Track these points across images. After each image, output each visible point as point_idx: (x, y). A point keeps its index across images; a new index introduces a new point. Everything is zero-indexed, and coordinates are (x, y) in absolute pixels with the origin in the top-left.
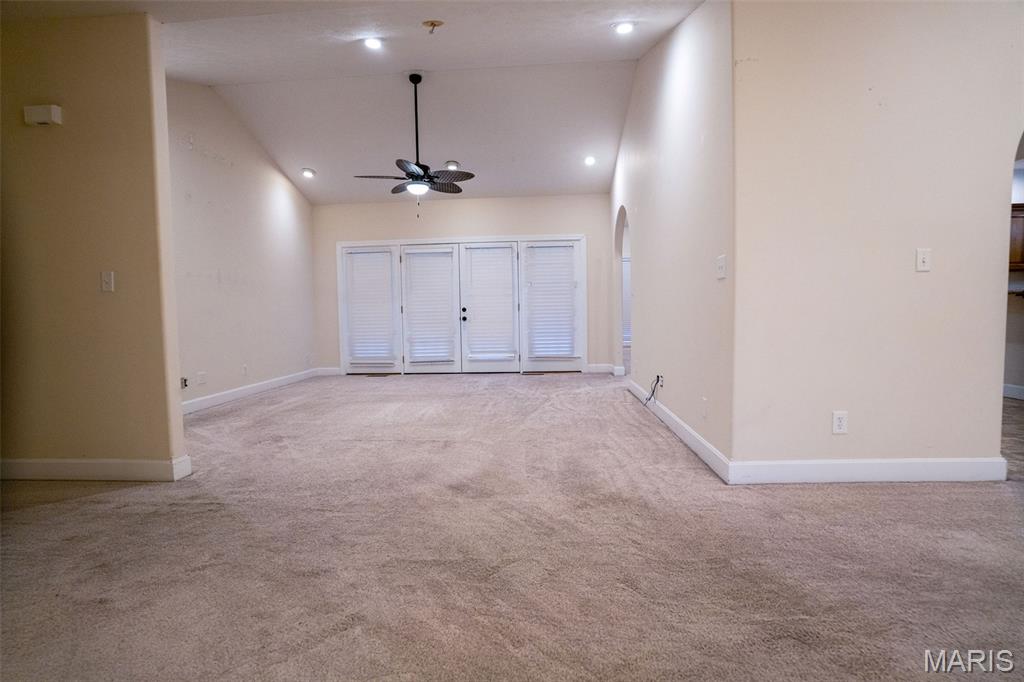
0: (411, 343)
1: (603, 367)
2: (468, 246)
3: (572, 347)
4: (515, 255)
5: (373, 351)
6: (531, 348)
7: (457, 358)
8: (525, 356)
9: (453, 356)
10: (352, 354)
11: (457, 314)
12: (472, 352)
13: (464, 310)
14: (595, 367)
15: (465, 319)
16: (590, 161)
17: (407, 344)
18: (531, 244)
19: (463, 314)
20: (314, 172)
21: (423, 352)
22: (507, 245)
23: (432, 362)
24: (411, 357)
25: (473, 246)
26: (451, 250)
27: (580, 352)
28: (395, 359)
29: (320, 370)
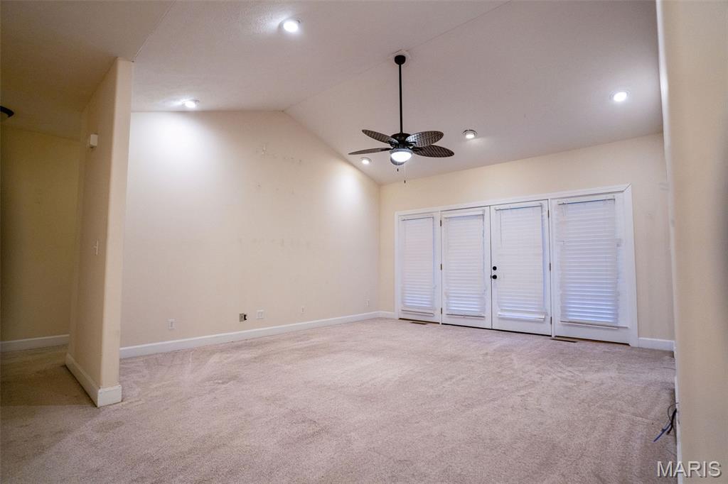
0: (448, 297)
1: (660, 343)
2: (498, 207)
3: (617, 315)
4: (545, 214)
5: (418, 301)
6: (564, 310)
7: (487, 314)
8: (557, 319)
9: (484, 311)
10: (403, 302)
11: (489, 272)
12: (502, 310)
13: (495, 268)
14: (648, 341)
15: (495, 277)
16: (620, 97)
17: (444, 298)
18: (562, 201)
19: (494, 273)
20: (370, 160)
21: (459, 306)
22: (537, 203)
23: (465, 316)
24: (447, 309)
25: (502, 207)
26: (481, 213)
27: (628, 319)
28: (435, 310)
29: (382, 313)
